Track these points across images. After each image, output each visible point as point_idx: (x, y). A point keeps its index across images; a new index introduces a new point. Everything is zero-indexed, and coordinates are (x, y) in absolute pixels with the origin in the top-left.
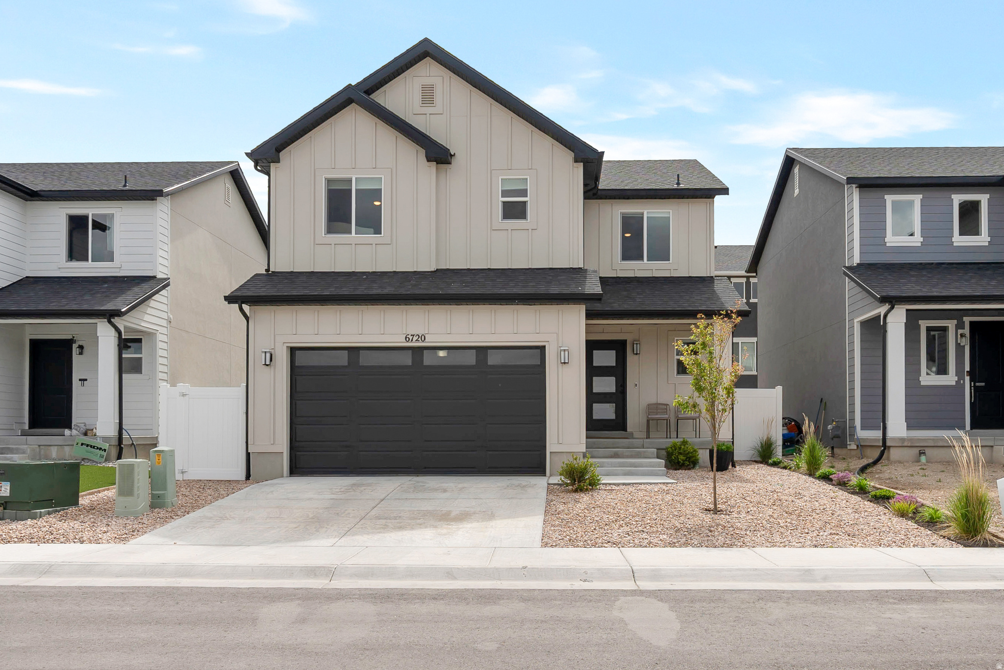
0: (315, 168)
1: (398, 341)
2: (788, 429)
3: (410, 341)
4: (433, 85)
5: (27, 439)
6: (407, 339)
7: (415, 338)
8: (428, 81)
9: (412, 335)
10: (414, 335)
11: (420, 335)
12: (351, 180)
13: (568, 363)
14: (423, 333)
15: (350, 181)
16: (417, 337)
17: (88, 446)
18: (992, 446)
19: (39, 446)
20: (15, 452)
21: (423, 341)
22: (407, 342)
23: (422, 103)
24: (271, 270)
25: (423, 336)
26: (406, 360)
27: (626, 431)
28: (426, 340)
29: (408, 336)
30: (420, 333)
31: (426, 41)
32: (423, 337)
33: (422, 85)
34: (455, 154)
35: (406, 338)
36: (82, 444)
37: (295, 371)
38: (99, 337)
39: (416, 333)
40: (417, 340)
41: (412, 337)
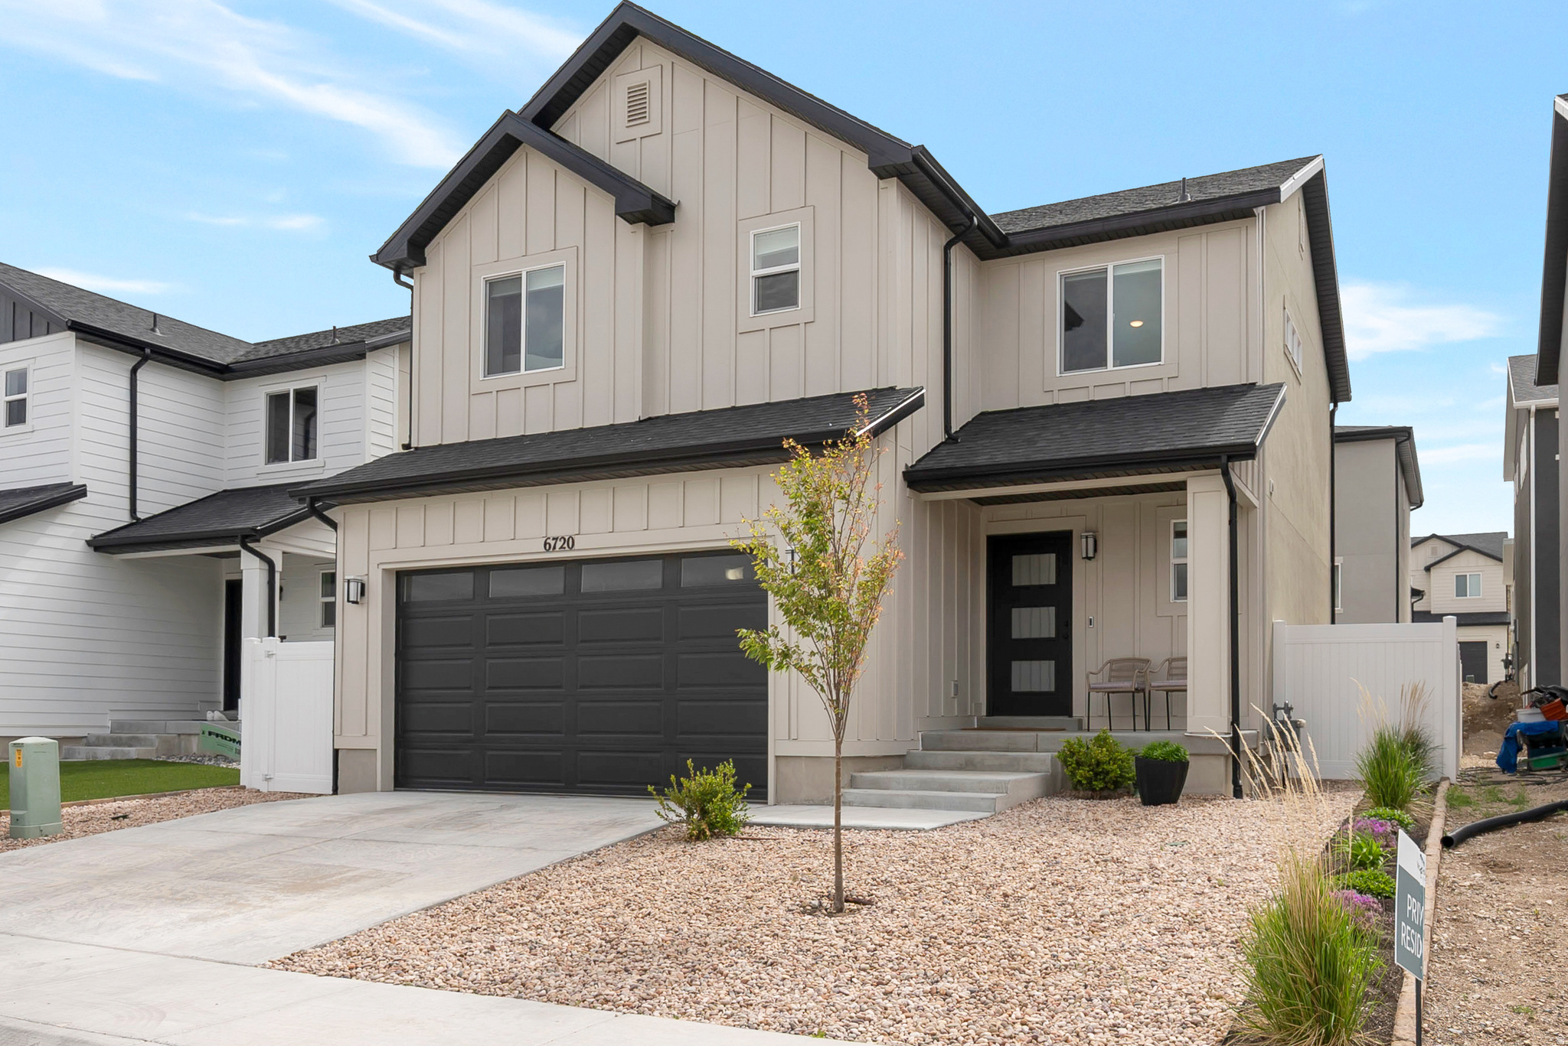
0: (473, 264)
1: (532, 550)
2: (1544, 713)
3: (551, 550)
4: (645, 84)
5: (166, 726)
6: (548, 546)
7: (559, 544)
8: (635, 79)
9: (554, 539)
10: (557, 539)
11: (567, 538)
12: (521, 278)
14: (570, 534)
15: (517, 279)
16: (562, 540)
17: (217, 735)
19: (179, 735)
20: (143, 744)
21: (571, 549)
22: (548, 551)
23: (629, 121)
24: (412, 446)
25: (571, 539)
26: (554, 584)
27: (1071, 715)
28: (576, 547)
29: (548, 541)
30: (566, 534)
32: (571, 541)
33: (629, 88)
34: (679, 201)
35: (545, 544)
36: (210, 733)
37: (405, 615)
38: (244, 572)
39: (559, 534)
40: (561, 547)
41: (554, 541)
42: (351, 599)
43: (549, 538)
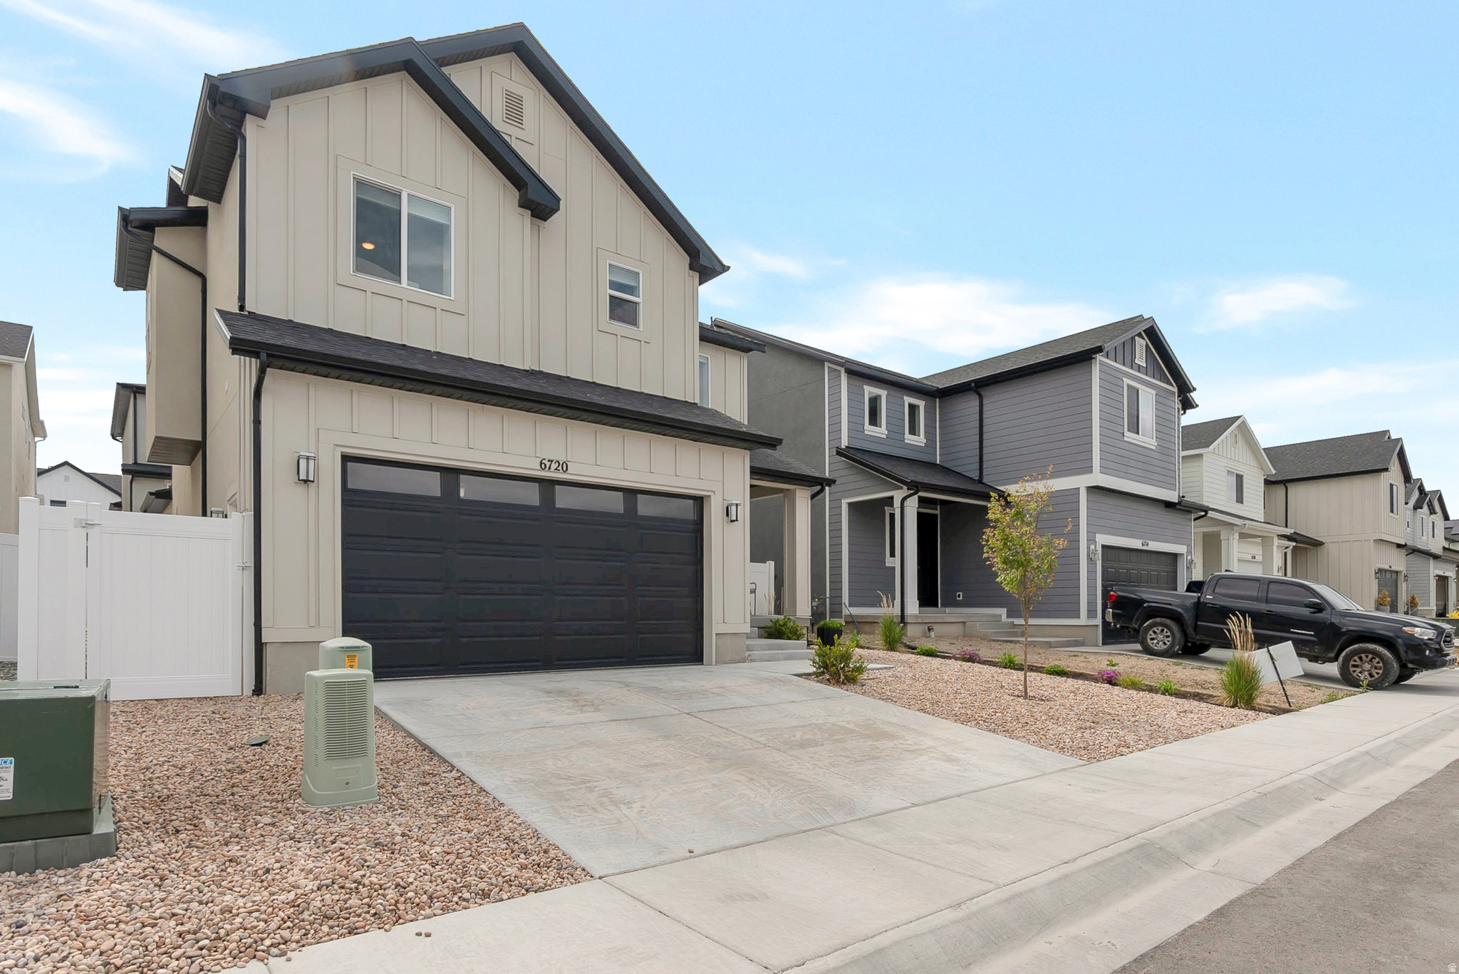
1: (528, 466)
3: (547, 469)
6: (543, 466)
7: (554, 466)
9: (549, 461)
10: (552, 461)
11: (561, 463)
12: (402, 196)
13: (737, 520)
14: (565, 460)
15: (398, 195)
16: (557, 464)
18: (964, 623)
21: (565, 472)
22: (543, 470)
26: (533, 498)
28: (569, 471)
29: (543, 462)
30: (561, 459)
31: (521, 27)
32: (565, 465)
35: (541, 463)
37: (352, 499)
39: (555, 458)
40: (556, 469)
41: (550, 463)
42: (301, 478)
43: (544, 459)
